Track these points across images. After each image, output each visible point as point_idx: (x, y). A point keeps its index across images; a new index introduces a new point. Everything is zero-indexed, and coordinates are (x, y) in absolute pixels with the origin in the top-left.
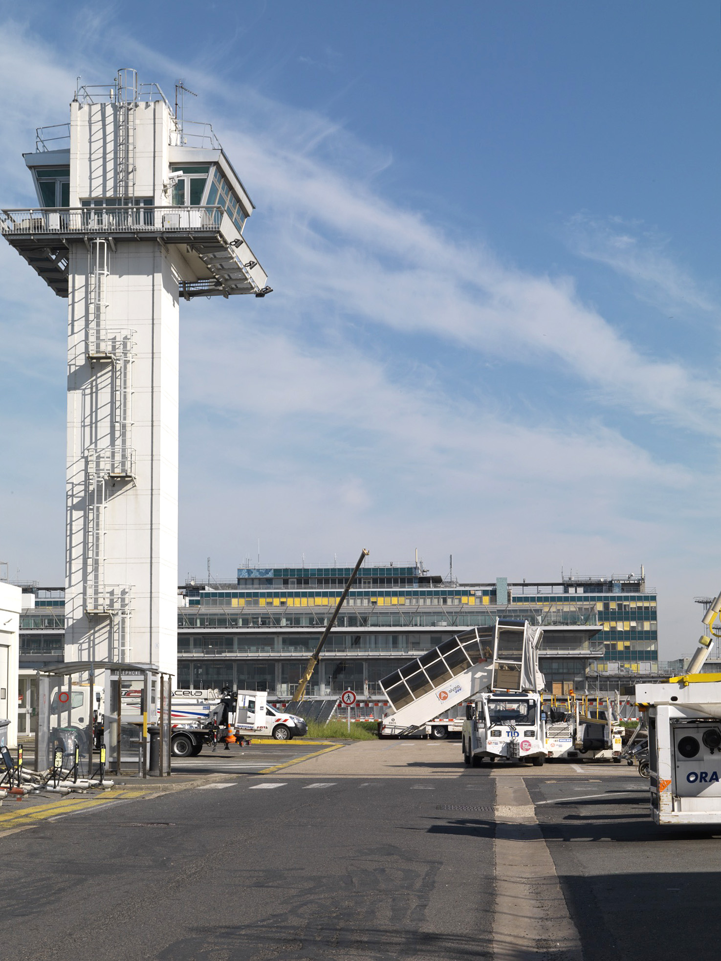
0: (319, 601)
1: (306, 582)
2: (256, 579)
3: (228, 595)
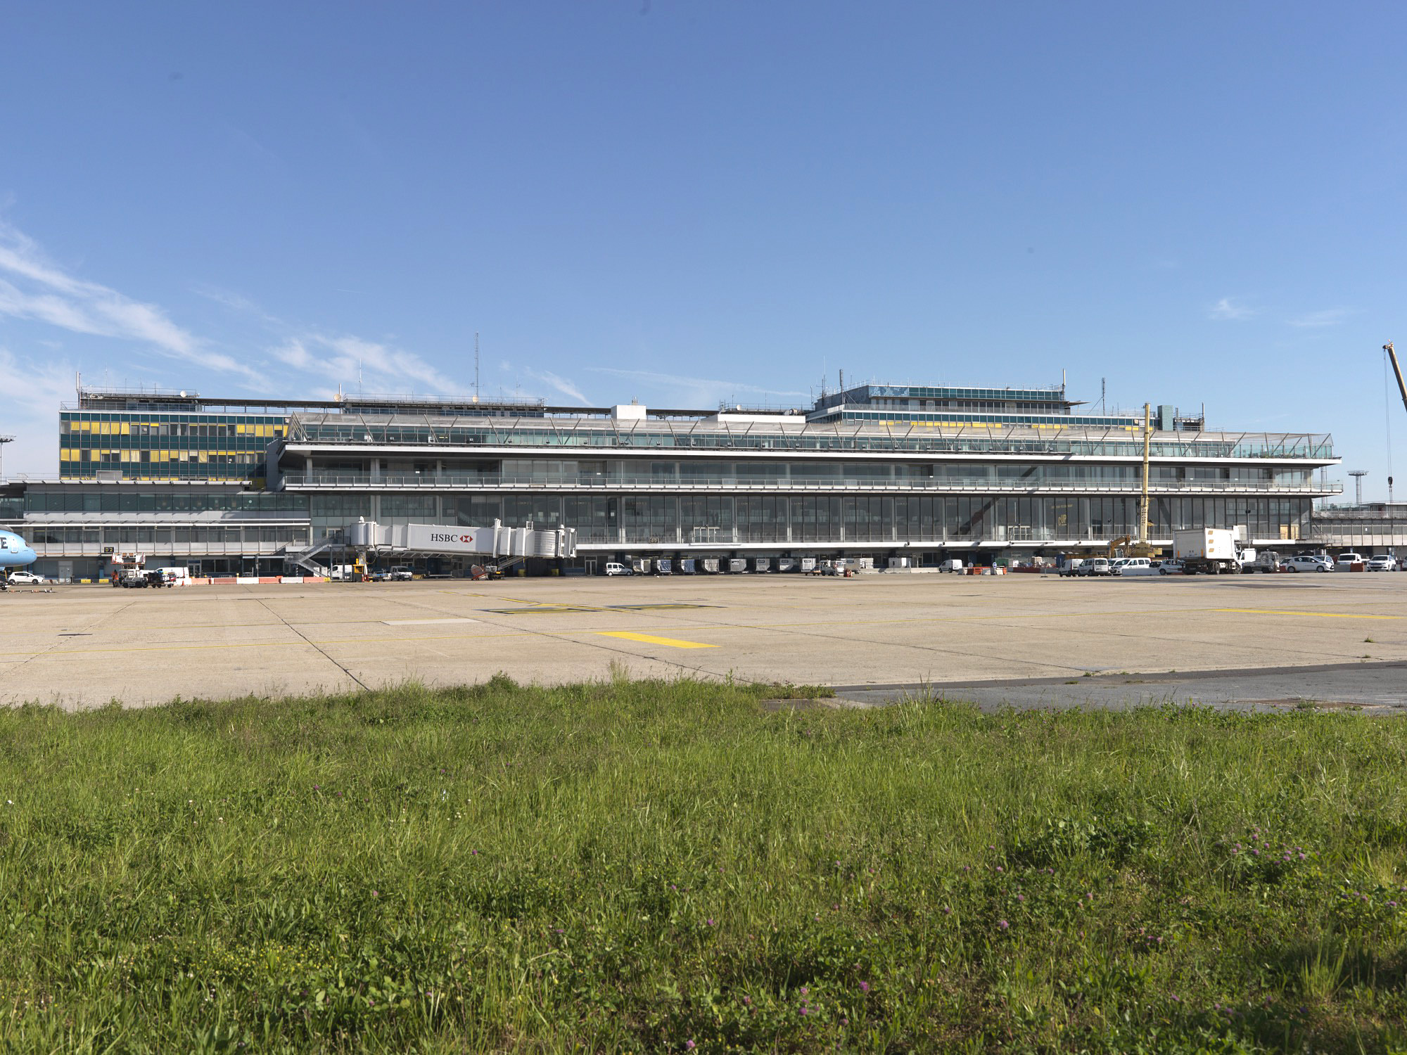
0: (977, 425)
2: (890, 398)
3: (875, 416)
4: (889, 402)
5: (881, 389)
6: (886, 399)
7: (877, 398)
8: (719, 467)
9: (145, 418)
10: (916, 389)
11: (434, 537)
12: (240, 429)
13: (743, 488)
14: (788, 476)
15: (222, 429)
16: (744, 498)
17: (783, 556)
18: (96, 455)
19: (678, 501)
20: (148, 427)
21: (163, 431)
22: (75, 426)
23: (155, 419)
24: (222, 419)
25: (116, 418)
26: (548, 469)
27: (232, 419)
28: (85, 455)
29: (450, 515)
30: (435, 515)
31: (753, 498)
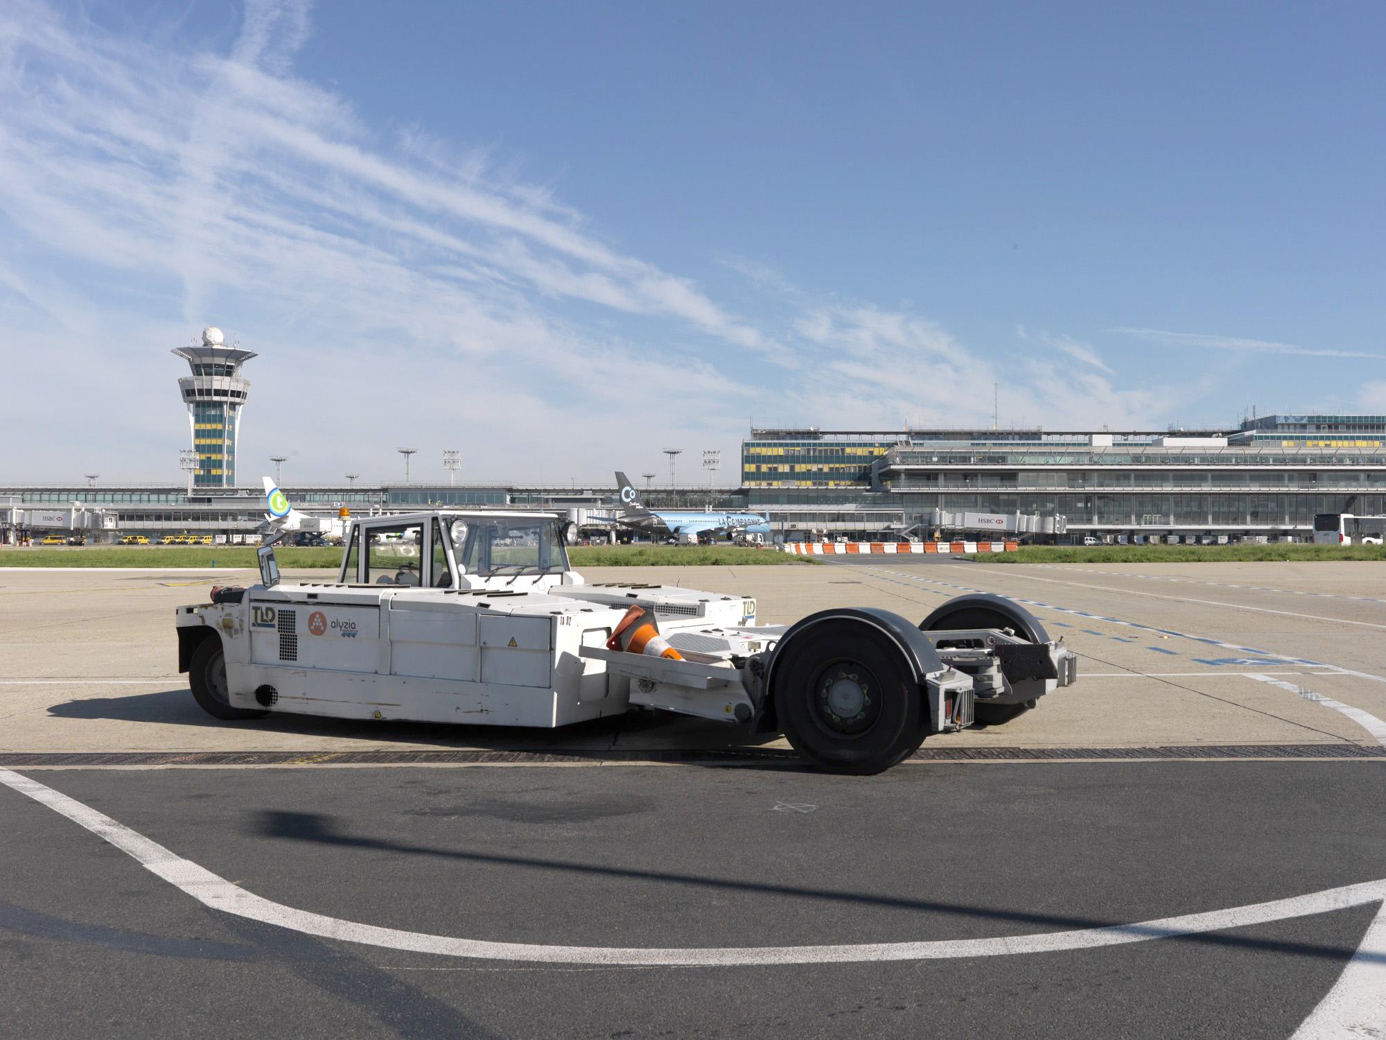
0: (1359, 443)
1: (1336, 428)
2: (1292, 424)
3: (1279, 438)
4: (1292, 427)
5: (1286, 418)
6: (1289, 425)
7: (1283, 425)
8: (1161, 476)
9: (792, 445)
10: (1313, 417)
11: (981, 521)
12: (848, 450)
13: (1177, 489)
14: (1210, 481)
15: (837, 451)
16: (1178, 496)
17: (1206, 534)
18: (764, 468)
19: (1133, 498)
20: (794, 450)
21: (802, 453)
22: (753, 451)
23: (798, 445)
24: (837, 445)
25: (775, 445)
26: (1047, 478)
27: (843, 444)
28: (758, 468)
29: (986, 507)
30: (976, 506)
31: (1185, 496)
